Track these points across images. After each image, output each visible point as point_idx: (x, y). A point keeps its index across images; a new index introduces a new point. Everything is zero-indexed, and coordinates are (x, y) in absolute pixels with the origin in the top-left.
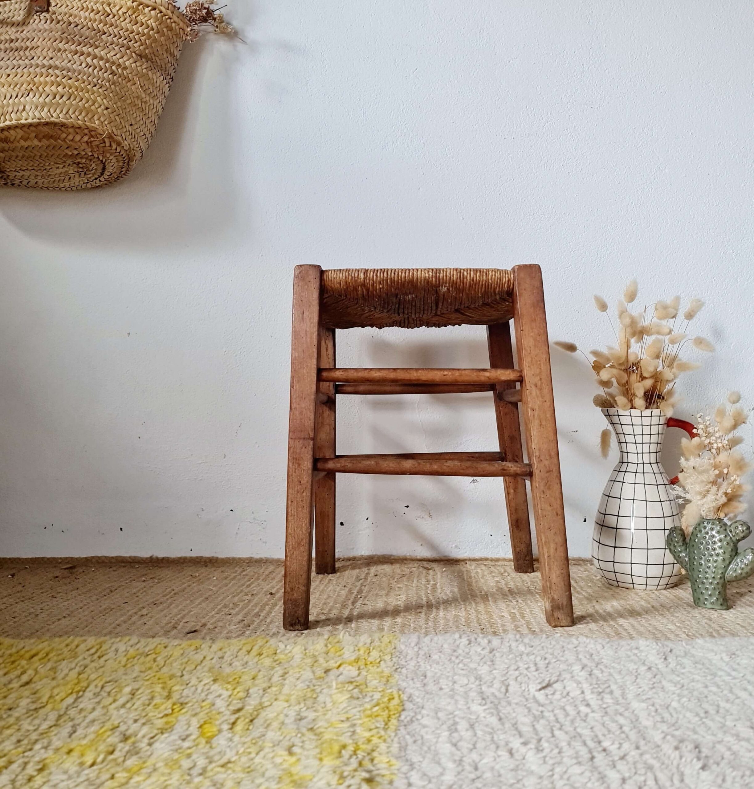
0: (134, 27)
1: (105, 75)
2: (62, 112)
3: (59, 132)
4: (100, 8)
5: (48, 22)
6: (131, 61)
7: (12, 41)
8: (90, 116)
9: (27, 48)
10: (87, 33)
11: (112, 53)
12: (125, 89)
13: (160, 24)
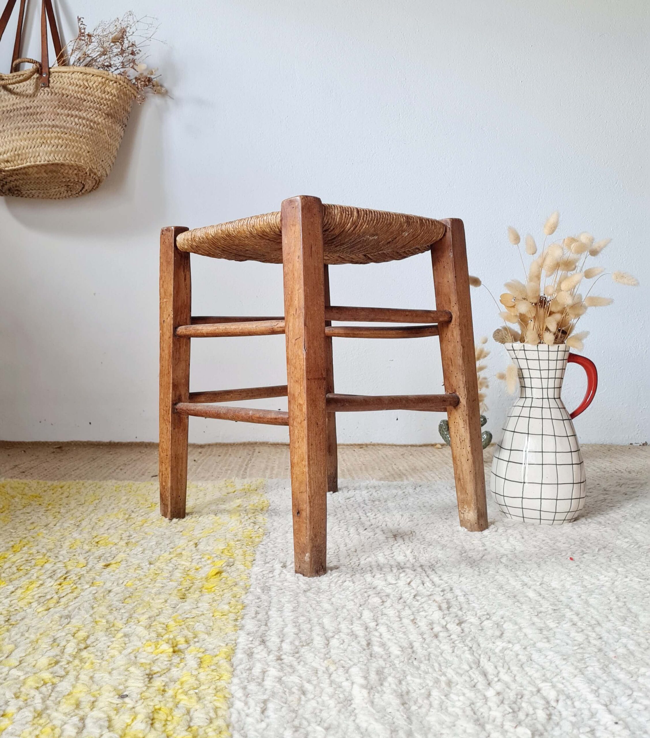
0: (103, 95)
1: (87, 129)
2: (61, 156)
3: (60, 169)
4: (82, 84)
5: (50, 94)
6: (102, 118)
7: (28, 108)
8: (78, 158)
9: (38, 113)
10: (74, 101)
11: (90, 114)
12: (99, 138)
13: (119, 92)
